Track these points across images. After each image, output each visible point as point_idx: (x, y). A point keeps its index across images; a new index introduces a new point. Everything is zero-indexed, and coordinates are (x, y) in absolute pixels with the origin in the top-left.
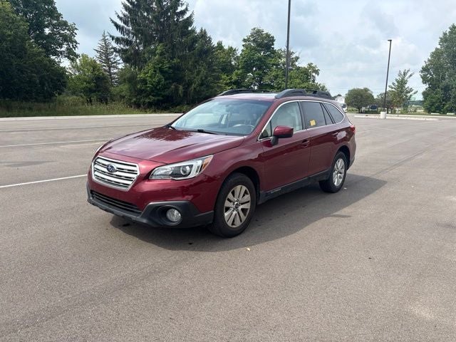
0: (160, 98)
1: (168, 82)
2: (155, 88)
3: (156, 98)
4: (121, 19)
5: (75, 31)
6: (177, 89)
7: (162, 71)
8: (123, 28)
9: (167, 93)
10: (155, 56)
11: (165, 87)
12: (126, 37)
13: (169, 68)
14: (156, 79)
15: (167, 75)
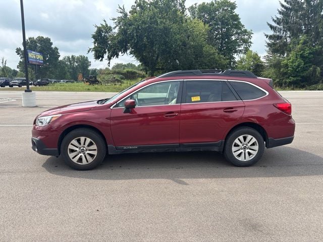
0: (299, 78)
1: (307, 65)
2: (295, 71)
3: (295, 79)
4: (275, 21)
5: (252, 35)
6: (315, 71)
7: (302, 57)
8: (276, 28)
9: (305, 74)
10: (298, 45)
11: (304, 69)
12: (278, 34)
13: (310, 54)
14: (297, 64)
15: (307, 60)
